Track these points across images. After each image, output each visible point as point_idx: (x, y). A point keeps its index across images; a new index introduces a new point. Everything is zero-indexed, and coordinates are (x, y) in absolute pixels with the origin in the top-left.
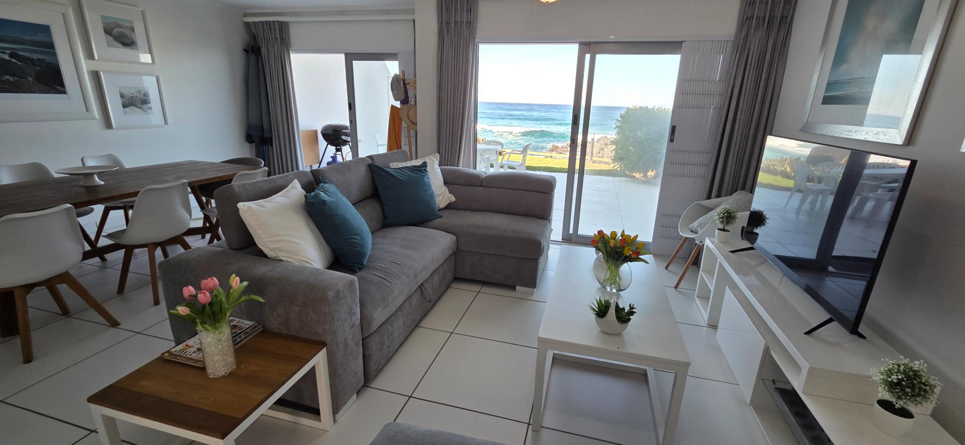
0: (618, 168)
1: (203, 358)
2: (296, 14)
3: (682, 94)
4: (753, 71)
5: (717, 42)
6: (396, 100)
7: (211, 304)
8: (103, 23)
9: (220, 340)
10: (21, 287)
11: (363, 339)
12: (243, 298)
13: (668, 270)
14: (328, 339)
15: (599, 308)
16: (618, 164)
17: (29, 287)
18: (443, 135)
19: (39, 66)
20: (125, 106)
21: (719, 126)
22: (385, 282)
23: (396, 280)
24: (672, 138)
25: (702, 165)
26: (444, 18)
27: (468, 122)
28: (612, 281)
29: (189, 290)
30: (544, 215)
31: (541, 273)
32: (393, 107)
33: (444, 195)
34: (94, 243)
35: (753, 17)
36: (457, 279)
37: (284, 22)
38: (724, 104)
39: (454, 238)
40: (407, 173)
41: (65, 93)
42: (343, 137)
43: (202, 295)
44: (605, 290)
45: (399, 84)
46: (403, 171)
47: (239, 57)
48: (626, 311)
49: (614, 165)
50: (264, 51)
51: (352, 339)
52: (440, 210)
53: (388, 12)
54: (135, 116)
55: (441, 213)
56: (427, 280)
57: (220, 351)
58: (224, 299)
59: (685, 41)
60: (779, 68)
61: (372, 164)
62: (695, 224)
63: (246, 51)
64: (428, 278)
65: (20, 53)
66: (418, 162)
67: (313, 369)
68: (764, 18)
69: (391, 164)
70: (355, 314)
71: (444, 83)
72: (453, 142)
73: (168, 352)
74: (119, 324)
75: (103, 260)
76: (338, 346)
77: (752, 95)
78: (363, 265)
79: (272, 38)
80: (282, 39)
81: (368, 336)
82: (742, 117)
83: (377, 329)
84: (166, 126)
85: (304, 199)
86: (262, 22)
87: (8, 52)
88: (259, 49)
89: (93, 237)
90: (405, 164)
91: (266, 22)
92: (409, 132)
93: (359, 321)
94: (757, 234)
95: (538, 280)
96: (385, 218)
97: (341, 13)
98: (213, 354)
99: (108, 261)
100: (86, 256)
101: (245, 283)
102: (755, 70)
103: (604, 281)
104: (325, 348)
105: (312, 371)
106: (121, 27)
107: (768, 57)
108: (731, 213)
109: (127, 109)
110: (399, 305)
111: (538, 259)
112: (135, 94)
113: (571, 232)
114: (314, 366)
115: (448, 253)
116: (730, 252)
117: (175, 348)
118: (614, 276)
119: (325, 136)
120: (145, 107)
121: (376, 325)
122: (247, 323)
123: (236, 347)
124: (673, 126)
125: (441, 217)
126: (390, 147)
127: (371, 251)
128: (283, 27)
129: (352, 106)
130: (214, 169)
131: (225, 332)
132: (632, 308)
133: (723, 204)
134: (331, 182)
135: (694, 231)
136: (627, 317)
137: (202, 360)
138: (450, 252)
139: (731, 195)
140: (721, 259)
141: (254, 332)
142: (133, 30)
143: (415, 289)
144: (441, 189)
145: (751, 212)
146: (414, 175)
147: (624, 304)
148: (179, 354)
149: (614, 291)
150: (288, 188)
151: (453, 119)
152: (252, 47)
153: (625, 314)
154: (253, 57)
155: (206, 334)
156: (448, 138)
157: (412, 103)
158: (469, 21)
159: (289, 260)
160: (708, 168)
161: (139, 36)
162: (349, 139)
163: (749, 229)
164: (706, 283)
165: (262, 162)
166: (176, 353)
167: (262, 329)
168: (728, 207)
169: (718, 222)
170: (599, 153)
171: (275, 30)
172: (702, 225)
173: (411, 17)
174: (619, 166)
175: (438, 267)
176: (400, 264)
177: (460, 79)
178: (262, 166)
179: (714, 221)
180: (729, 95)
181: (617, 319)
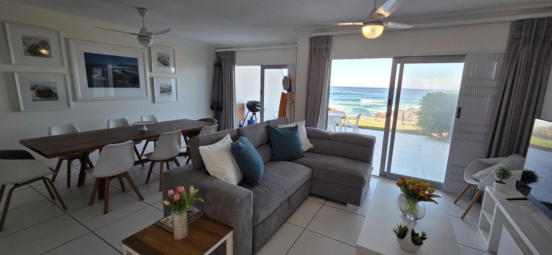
0: (421, 129)
1: (173, 227)
2: (239, 47)
3: (466, 87)
4: (522, 73)
5: (492, 55)
6: (285, 90)
7: (180, 200)
8: (158, 56)
9: (181, 220)
10: (108, 177)
11: (253, 227)
12: (195, 199)
13: (456, 204)
14: (234, 226)
15: (400, 232)
16: (421, 127)
17: (111, 178)
18: (309, 109)
19: (131, 76)
20: (161, 93)
21: (495, 109)
22: (269, 194)
23: (275, 194)
24: (459, 115)
25: (483, 134)
26: (313, 47)
27: (323, 102)
28: (411, 212)
29: (171, 192)
30: (367, 159)
31: (364, 197)
32: (283, 93)
33: (307, 144)
34: (140, 157)
35: (520, 38)
36: (311, 194)
37: (233, 51)
38: (499, 94)
39: (311, 170)
40: (287, 131)
41: (139, 87)
42: (257, 108)
43: (176, 196)
44: (406, 217)
45: (287, 81)
46: (284, 130)
47: (212, 68)
48: (419, 237)
49: (417, 128)
50: (223, 65)
51: (247, 227)
52: (304, 152)
53: (284, 44)
54: (165, 97)
55: (304, 154)
56: (293, 194)
57: (181, 226)
58: (186, 198)
59: (467, 55)
60: (544, 70)
61: (268, 126)
62: (477, 175)
63: (215, 65)
64: (294, 193)
65: (125, 70)
66: (293, 125)
67: (225, 242)
68: (530, 38)
69: (279, 126)
70: (250, 213)
71: (311, 81)
72: (314, 114)
73: (159, 221)
74: (143, 200)
75: (143, 165)
76: (239, 231)
77: (522, 89)
78: (257, 183)
79: (227, 59)
80: (232, 59)
81: (256, 226)
82: (515, 103)
83: (262, 222)
84: (177, 102)
85: (231, 145)
86: (223, 52)
87: (121, 70)
88: (221, 64)
89: (140, 154)
90: (286, 126)
91: (225, 51)
92: (290, 107)
93: (252, 217)
94: (530, 188)
95: (361, 202)
96: (273, 155)
97: (261, 46)
98: (178, 227)
99: (144, 166)
100: (136, 163)
101: (197, 190)
102: (524, 72)
103: (405, 211)
104: (232, 231)
105: (225, 243)
106: (164, 57)
107: (534, 63)
108: (506, 171)
109: (162, 94)
110: (275, 209)
111: (362, 188)
112: (166, 87)
113: (386, 171)
114: (226, 240)
115: (306, 180)
116: (506, 199)
117: (162, 220)
118: (412, 209)
119: (248, 107)
120: (169, 93)
121: (261, 219)
122: (196, 210)
123: (189, 223)
124: (459, 108)
125: (304, 157)
126: (280, 115)
127: (263, 175)
128: (233, 54)
129: (262, 92)
130: (194, 124)
131: (185, 215)
132: (424, 235)
133: (500, 163)
134: (246, 136)
135: (476, 179)
136: (420, 241)
137: (172, 228)
138: (308, 178)
139: (507, 156)
140: (498, 204)
141: (199, 216)
142: (169, 58)
143: (285, 200)
144: (305, 141)
145: (524, 171)
146: (290, 132)
147: (418, 231)
148: (163, 223)
149: (412, 218)
150: (225, 138)
151: (315, 101)
152: (218, 64)
153: (419, 239)
154: (218, 68)
155: (176, 216)
156: (311, 111)
157: (294, 91)
158: (327, 48)
159: (220, 178)
160: (487, 136)
161: (171, 62)
162: (259, 108)
163: (523, 183)
164: (487, 219)
165: (216, 121)
166: (162, 222)
167: (203, 215)
168: (504, 166)
169: (495, 176)
170: (409, 118)
171: (229, 55)
172: (483, 177)
173: (296, 46)
174: (421, 128)
175: (300, 187)
176: (278, 185)
177: (320, 79)
178: (216, 123)
179: (492, 175)
180: (502, 89)
181: (413, 242)
